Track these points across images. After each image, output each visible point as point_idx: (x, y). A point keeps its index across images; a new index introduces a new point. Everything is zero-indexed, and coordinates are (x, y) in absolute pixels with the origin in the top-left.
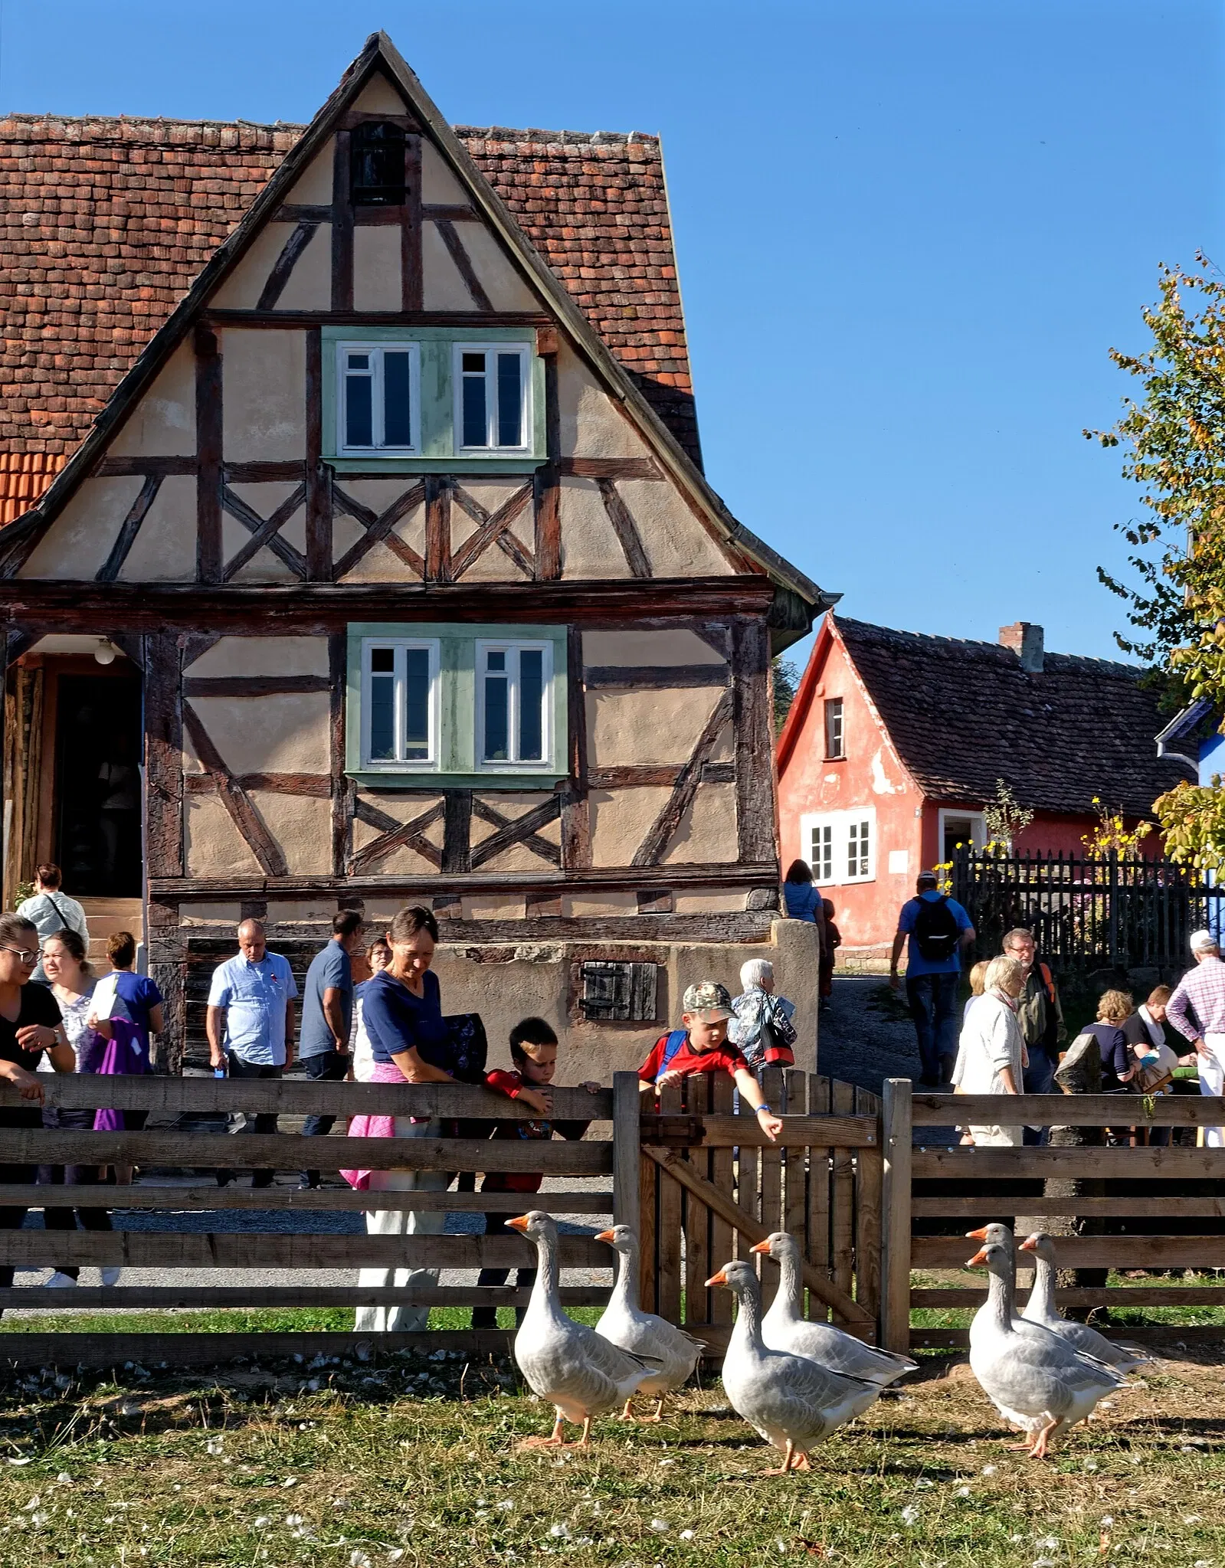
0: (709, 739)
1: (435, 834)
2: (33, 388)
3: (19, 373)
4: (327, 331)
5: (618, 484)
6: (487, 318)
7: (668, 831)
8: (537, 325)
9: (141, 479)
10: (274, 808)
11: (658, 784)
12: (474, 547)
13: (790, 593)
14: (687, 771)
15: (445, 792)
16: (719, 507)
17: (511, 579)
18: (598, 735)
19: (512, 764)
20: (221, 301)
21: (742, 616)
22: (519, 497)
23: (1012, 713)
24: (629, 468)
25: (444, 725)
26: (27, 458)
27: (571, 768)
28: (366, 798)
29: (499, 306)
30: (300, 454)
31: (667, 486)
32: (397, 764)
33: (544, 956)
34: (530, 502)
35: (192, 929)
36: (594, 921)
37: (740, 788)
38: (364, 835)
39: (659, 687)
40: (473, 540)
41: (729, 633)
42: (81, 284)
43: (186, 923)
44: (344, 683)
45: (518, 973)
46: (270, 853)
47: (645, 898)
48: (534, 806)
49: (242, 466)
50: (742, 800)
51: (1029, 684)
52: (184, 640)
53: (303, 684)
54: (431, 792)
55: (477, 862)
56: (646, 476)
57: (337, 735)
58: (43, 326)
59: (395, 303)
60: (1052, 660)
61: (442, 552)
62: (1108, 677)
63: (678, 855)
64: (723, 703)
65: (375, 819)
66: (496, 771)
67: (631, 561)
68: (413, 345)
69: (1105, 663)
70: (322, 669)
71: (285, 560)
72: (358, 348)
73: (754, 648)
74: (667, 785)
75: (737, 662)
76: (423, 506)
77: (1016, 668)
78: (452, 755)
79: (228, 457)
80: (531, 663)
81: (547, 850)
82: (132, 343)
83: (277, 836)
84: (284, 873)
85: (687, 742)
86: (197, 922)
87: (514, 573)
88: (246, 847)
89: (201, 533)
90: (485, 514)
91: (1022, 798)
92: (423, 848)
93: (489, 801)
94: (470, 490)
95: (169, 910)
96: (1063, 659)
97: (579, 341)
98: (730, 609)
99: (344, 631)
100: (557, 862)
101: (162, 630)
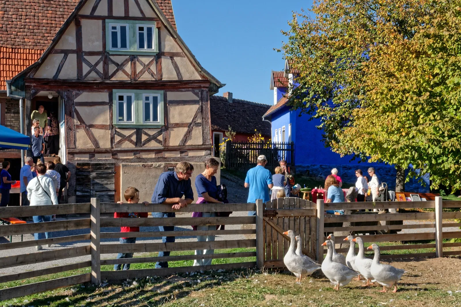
0: (195, 117)
1: (134, 138)
2: (25, 34)
3: (21, 30)
4: (107, 20)
5: (175, 58)
6: (144, 18)
7: (187, 138)
8: (156, 20)
9: (63, 55)
10: (97, 133)
11: (184, 127)
12: (142, 72)
13: (214, 83)
14: (191, 124)
15: (136, 128)
16: (198, 64)
17: (151, 80)
18: (171, 116)
19: (151, 122)
20: (81, 13)
21: (203, 89)
22: (152, 61)
23: (227, 111)
24: (177, 55)
25: (136, 113)
26: (25, 50)
27: (165, 123)
28: (118, 130)
29: (147, 15)
30: (101, 49)
31: (186, 59)
32: (125, 122)
33: (159, 166)
34: (155, 62)
35: (77, 160)
36: (170, 158)
37: (203, 128)
38: (118, 139)
39: (184, 105)
40: (142, 70)
41: (200, 93)
42: (34, 9)
43: (76, 159)
44: (112, 103)
45: (153, 170)
46: (96, 143)
47: (182, 152)
48: (156, 132)
49: (87, 52)
50: (203, 131)
51: (230, 105)
52: (74, 93)
53: (103, 103)
54: (133, 129)
55: (144, 145)
56: (181, 56)
57: (111, 115)
58: (26, 19)
59: (123, 14)
60: (234, 100)
61: (135, 73)
62: (245, 104)
63: (189, 143)
64: (199, 109)
65: (120, 135)
66: (148, 124)
67: (178, 76)
68: (127, 24)
69: (244, 101)
70: (107, 100)
71: (98, 75)
72: (114, 25)
73: (205, 96)
74: (186, 127)
75: (202, 99)
76: (130, 62)
77: (227, 102)
78: (137, 120)
79: (84, 50)
80: (155, 99)
81: (160, 142)
82: (48, 24)
83: (97, 139)
84: (99, 147)
85: (191, 117)
86: (79, 159)
87: (151, 78)
88: (90, 141)
89: (78, 68)
90: (144, 64)
91: (233, 129)
92: (131, 141)
93: (146, 131)
94: (141, 59)
95: (72, 156)
96: (236, 100)
97: (165, 24)
98: (200, 87)
99: (112, 91)
100: (162, 144)
101: (69, 91)
